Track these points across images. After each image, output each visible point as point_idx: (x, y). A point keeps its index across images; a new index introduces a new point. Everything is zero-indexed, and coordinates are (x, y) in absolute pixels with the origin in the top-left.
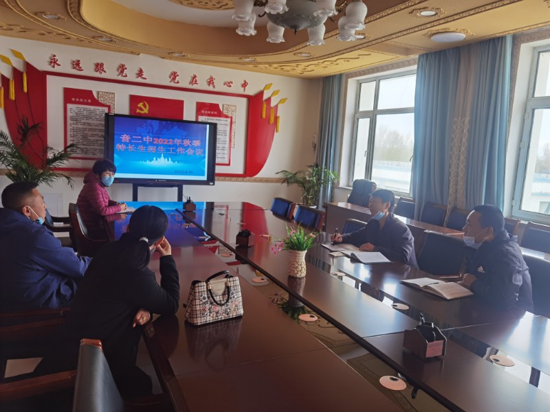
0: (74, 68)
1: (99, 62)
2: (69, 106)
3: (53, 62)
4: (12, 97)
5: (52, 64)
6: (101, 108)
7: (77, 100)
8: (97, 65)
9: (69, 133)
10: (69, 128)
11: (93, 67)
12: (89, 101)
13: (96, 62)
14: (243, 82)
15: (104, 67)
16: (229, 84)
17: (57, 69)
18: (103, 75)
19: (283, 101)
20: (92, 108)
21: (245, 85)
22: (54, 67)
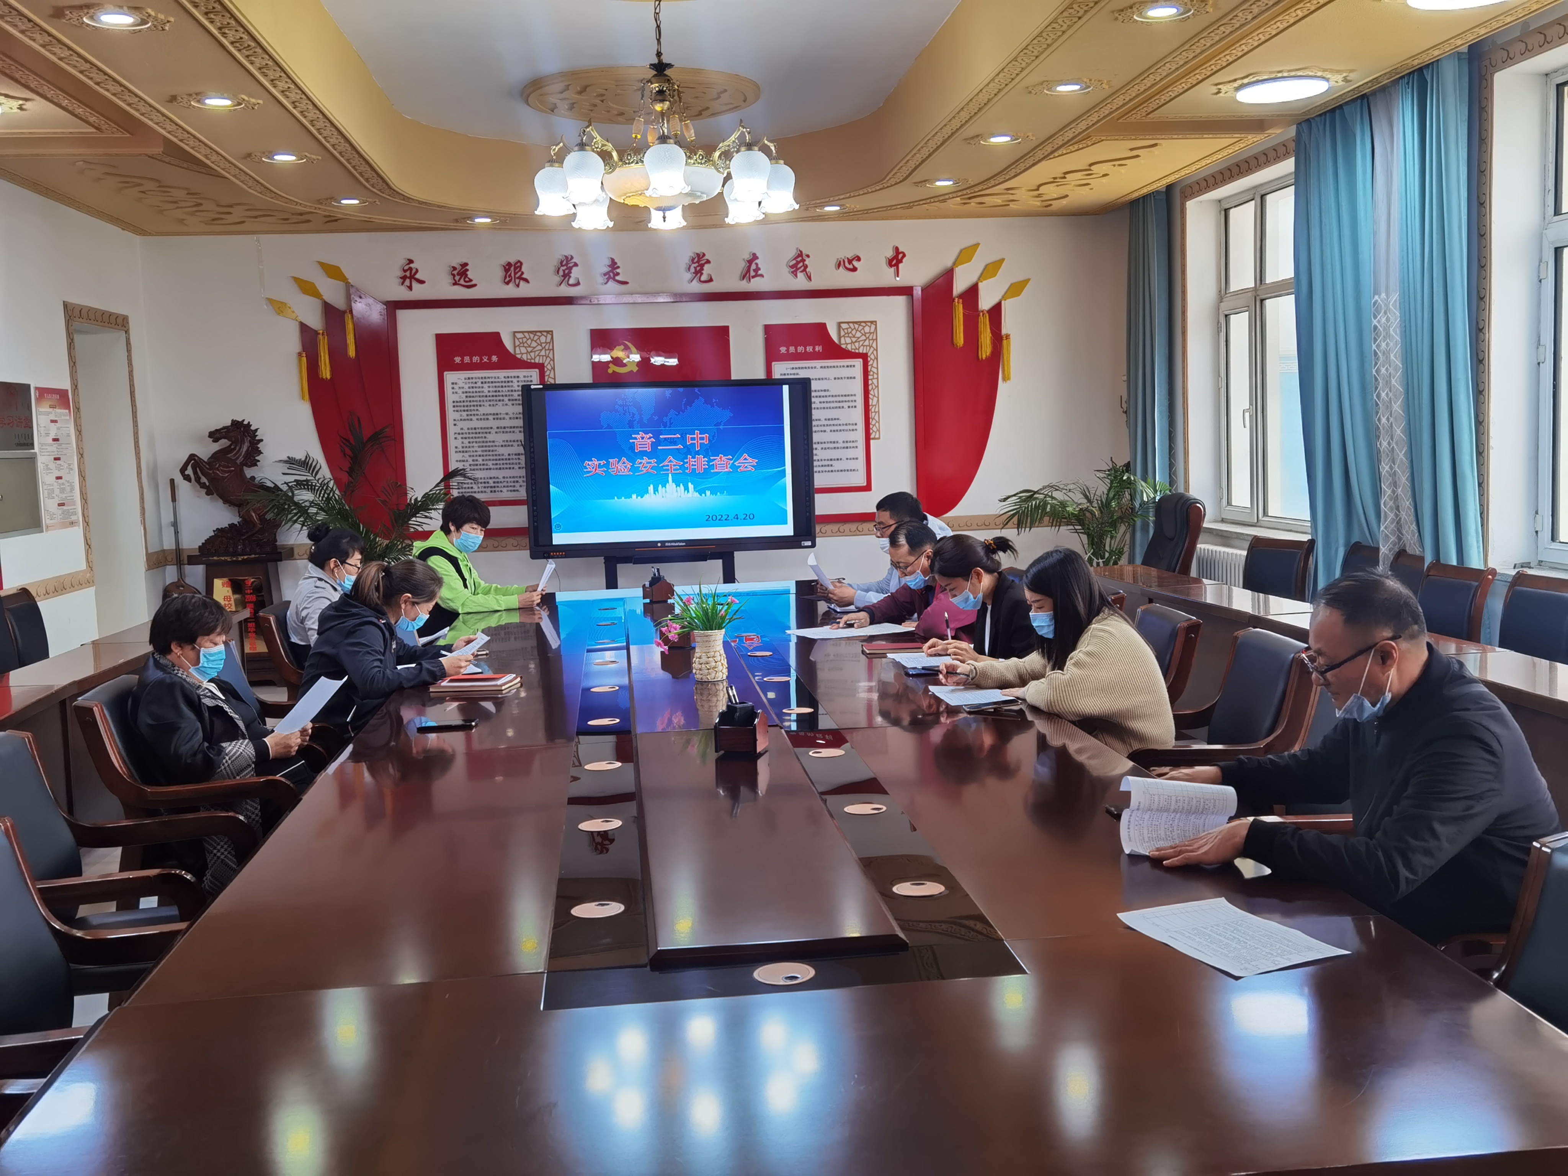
0: (455, 284)
1: (513, 261)
2: (450, 377)
3: (409, 276)
4: (326, 372)
5: (407, 282)
6: (521, 373)
7: (467, 359)
8: (507, 267)
9: (452, 443)
10: (451, 430)
11: (500, 273)
12: (495, 358)
13: (504, 261)
14: (890, 254)
15: (523, 269)
16: (850, 264)
17: (419, 292)
18: (524, 291)
19: (1015, 289)
20: (501, 374)
21: (896, 260)
22: (410, 288)
